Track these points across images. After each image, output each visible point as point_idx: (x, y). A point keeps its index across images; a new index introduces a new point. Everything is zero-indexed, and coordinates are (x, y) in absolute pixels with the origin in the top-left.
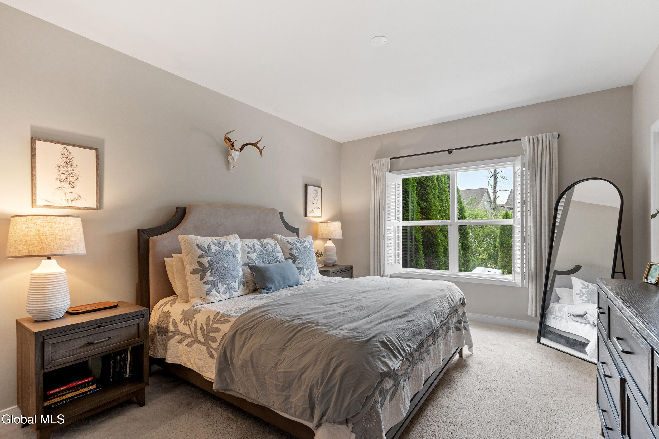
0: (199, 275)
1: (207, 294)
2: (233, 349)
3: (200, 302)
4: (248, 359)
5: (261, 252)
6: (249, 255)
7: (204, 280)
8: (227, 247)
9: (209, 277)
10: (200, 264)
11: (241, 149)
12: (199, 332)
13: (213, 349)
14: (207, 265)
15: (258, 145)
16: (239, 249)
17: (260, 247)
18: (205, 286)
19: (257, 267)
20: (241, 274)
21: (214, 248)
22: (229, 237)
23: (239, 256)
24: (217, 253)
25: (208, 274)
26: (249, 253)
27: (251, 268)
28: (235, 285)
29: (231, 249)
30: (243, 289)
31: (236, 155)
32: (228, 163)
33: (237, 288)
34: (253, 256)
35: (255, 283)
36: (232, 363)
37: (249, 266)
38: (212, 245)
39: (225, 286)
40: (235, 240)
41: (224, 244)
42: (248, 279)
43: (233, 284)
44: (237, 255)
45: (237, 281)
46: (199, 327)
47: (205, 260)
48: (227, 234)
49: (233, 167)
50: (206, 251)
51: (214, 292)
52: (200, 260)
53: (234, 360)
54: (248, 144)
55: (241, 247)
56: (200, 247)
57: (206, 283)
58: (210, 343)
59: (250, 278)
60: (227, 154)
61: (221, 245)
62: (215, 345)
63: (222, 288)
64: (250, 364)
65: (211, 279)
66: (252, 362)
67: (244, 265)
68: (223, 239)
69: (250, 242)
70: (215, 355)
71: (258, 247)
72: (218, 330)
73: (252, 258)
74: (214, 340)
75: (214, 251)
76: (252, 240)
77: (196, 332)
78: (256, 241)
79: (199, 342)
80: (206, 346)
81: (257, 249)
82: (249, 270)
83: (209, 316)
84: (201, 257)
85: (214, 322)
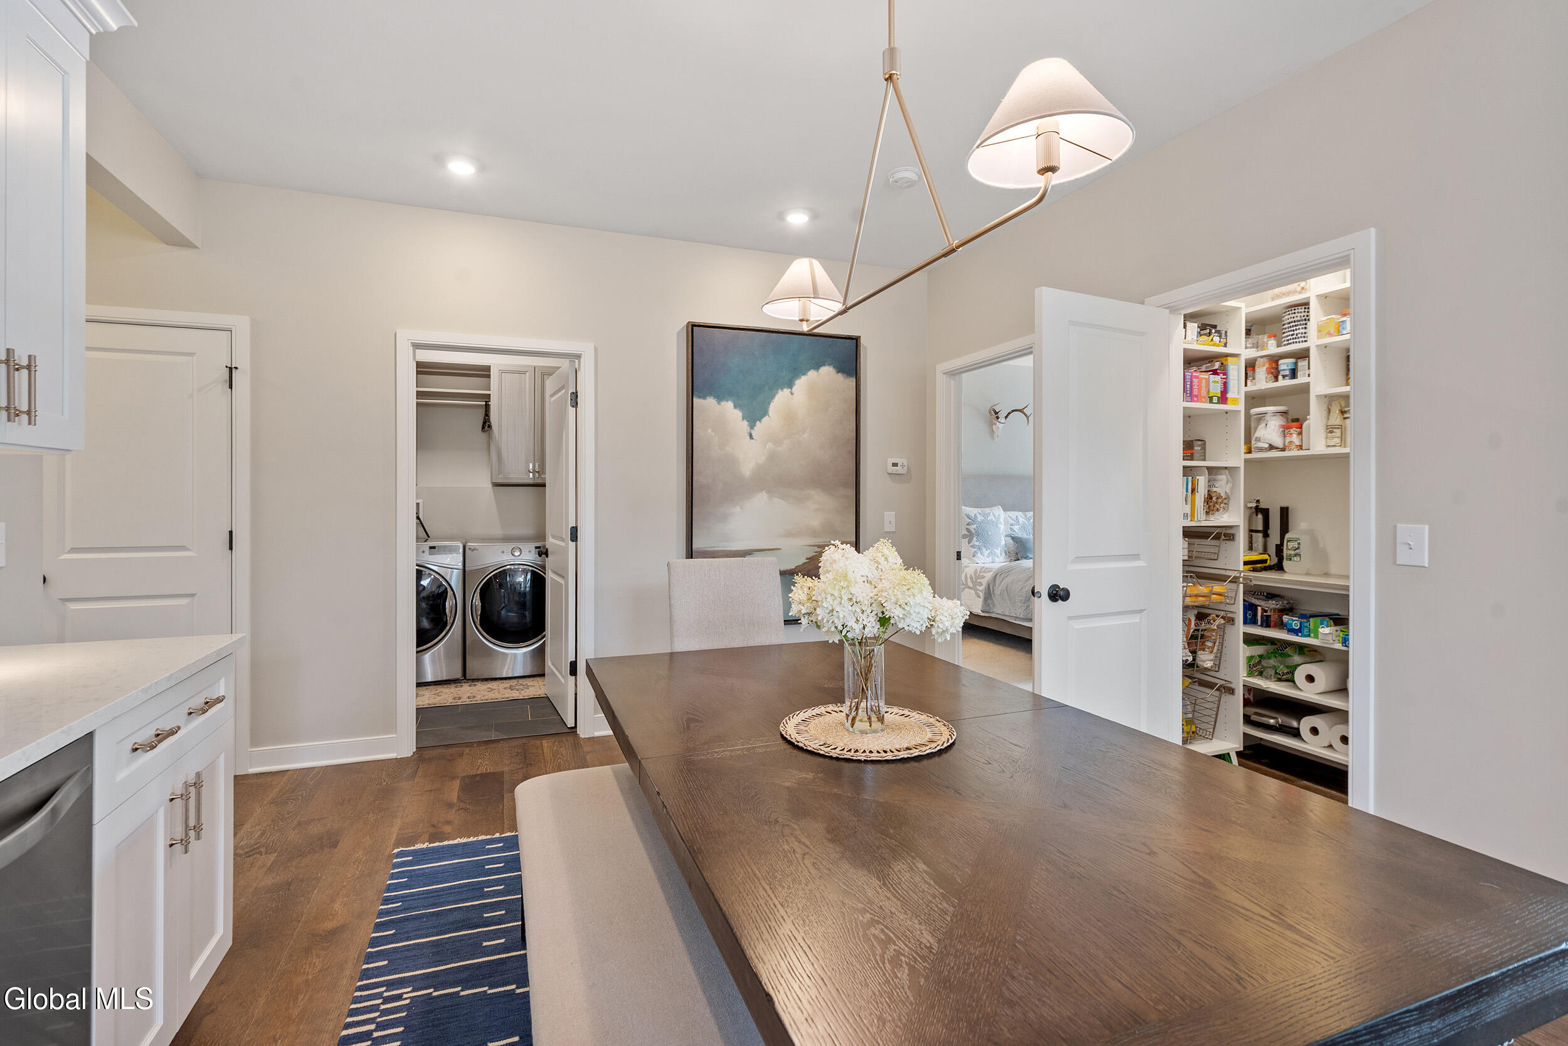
0: (967, 539)
1: (974, 556)
2: (994, 585)
3: (968, 561)
4: (1005, 589)
5: (1024, 524)
6: (1011, 527)
7: (971, 544)
8: (991, 517)
9: (975, 542)
10: (968, 530)
11: (1006, 417)
12: (969, 580)
13: (980, 590)
14: (974, 531)
15: (1025, 411)
16: (1002, 520)
17: (1024, 520)
18: (972, 549)
19: (1019, 538)
20: (1003, 543)
21: (980, 518)
22: (993, 508)
23: (1002, 527)
24: (982, 522)
25: (975, 539)
26: (1012, 525)
27: (1013, 538)
28: (998, 551)
29: (994, 519)
30: (1005, 557)
31: (1000, 426)
32: (992, 432)
33: (999, 555)
34: (1016, 528)
35: (1017, 554)
36: (994, 594)
37: (1011, 537)
38: (978, 515)
39: (989, 551)
40: (998, 511)
41: (988, 514)
42: (1010, 550)
43: (996, 550)
44: (1000, 526)
45: (999, 548)
46: (968, 577)
47: (972, 527)
48: (991, 505)
49: (998, 437)
50: (972, 520)
51: (979, 554)
52: (968, 527)
53: (995, 592)
54: (1013, 411)
55: (1005, 519)
56: (968, 517)
57: (972, 546)
58: (978, 587)
59: (1013, 549)
60: (992, 424)
61: (986, 515)
62: (981, 588)
63: (986, 553)
64: (1005, 591)
65: (977, 543)
66: (1007, 590)
67: (1006, 536)
68: (987, 510)
69: (1013, 514)
70: (981, 595)
71: (1021, 520)
72: (983, 577)
73: (1015, 530)
74: (981, 584)
75: (979, 520)
76: (1016, 512)
77: (966, 581)
78: (1020, 513)
79: (969, 587)
80: (974, 590)
81: (1021, 522)
82: (1011, 541)
83: (976, 570)
84: (968, 524)
85: (980, 572)
